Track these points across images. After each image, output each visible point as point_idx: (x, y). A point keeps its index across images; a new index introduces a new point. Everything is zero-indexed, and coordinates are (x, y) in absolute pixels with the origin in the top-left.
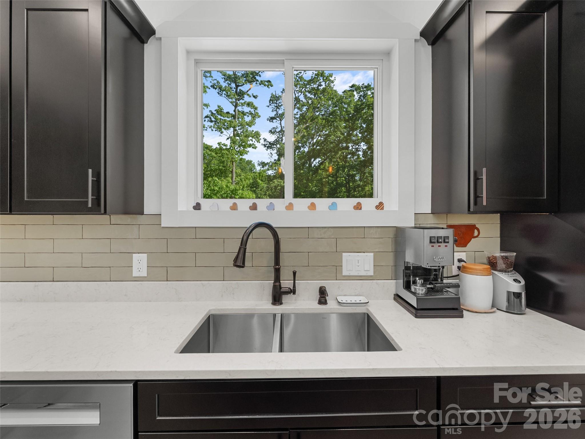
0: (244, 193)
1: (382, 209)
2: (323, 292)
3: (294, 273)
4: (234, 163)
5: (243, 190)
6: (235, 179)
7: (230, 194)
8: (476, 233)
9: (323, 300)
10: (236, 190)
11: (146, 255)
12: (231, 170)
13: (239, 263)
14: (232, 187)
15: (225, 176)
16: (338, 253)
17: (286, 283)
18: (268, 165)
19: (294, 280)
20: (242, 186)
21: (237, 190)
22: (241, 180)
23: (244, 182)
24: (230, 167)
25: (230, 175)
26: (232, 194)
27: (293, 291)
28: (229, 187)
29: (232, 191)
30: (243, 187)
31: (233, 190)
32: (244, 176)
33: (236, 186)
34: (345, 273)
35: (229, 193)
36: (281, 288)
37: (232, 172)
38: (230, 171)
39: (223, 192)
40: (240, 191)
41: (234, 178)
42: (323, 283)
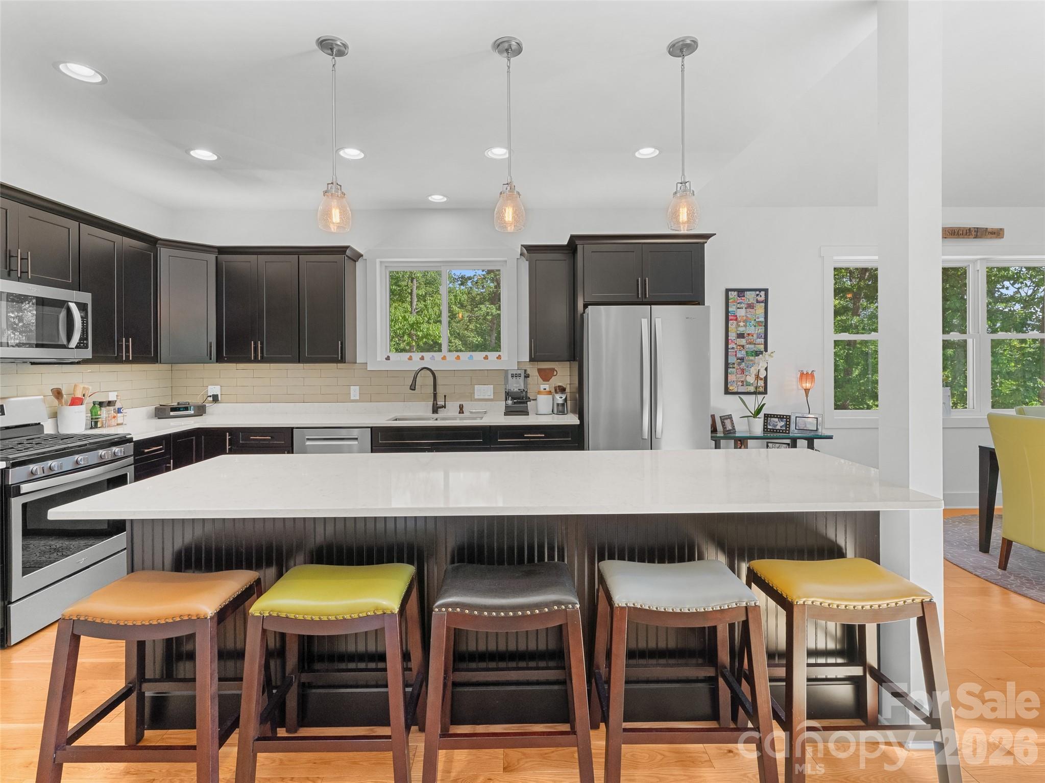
0: (430, 328)
1: (501, 359)
2: (461, 407)
3: (445, 396)
4: (415, 281)
5: (428, 322)
6: (417, 305)
7: (408, 330)
8: (555, 373)
9: (461, 412)
10: (418, 323)
11: (358, 387)
12: (410, 291)
13: (413, 388)
14: (412, 319)
15: (401, 299)
16: (472, 385)
17: (440, 403)
18: (471, 281)
19: (445, 401)
20: (427, 317)
21: (420, 323)
22: (426, 307)
23: (430, 310)
24: (408, 286)
25: (409, 299)
26: (411, 330)
27: (444, 407)
28: (407, 320)
29: (412, 326)
30: (429, 319)
31: (414, 323)
32: (430, 300)
33: (418, 317)
34: (476, 397)
35: (407, 328)
36: (437, 404)
37: (411, 294)
38: (408, 293)
39: (397, 327)
40: (425, 325)
41: (415, 303)
42: (461, 403)
